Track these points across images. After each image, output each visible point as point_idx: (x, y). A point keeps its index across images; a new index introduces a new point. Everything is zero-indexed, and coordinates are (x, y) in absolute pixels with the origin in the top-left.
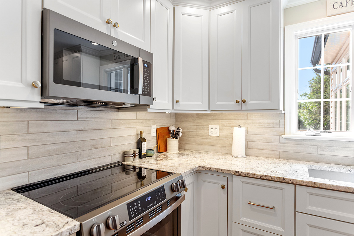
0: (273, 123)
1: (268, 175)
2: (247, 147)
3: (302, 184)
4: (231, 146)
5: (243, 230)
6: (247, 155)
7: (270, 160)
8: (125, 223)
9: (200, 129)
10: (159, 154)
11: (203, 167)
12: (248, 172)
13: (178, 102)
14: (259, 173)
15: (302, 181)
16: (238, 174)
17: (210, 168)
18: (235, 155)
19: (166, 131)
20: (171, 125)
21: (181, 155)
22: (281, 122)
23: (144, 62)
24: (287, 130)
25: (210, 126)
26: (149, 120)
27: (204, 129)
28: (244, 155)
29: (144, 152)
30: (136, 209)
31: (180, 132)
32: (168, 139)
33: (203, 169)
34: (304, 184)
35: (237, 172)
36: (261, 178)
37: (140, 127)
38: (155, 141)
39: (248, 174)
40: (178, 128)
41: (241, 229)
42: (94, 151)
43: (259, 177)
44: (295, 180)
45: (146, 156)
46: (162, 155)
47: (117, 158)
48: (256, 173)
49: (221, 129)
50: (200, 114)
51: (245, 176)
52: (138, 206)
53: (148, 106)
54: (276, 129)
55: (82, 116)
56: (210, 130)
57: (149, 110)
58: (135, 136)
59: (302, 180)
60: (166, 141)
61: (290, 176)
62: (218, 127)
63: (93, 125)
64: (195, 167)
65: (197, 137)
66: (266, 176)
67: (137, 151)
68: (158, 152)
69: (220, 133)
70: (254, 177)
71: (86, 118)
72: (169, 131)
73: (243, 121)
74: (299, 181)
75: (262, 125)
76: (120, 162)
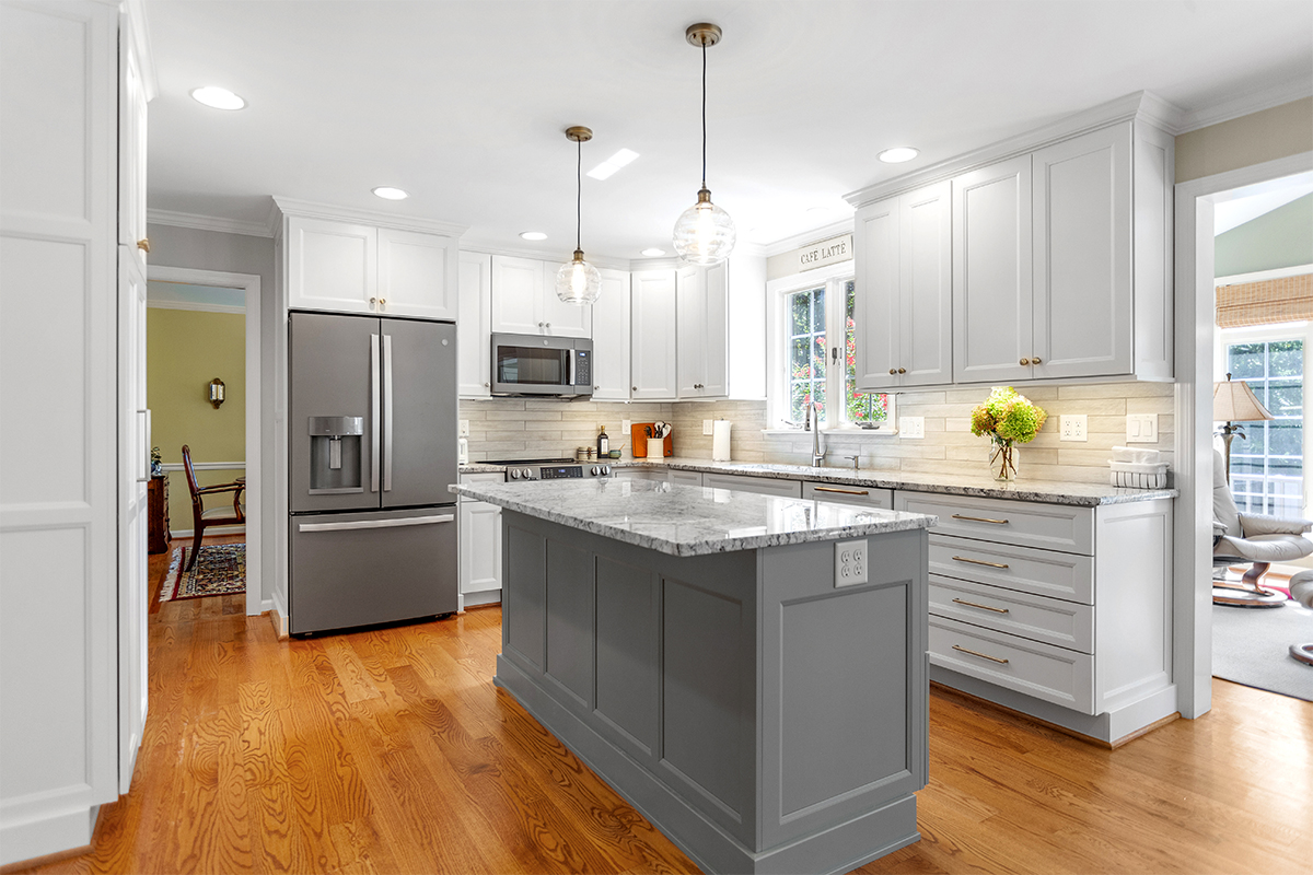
13: (635, 389)
19: (647, 428)
23: (577, 352)
25: (704, 422)
26: (618, 413)
27: (698, 426)
29: (604, 450)
32: (649, 439)
37: (602, 422)
38: (629, 440)
45: (609, 456)
47: (570, 454)
53: (590, 395)
56: (703, 427)
58: (595, 432)
60: (646, 442)
67: (595, 449)
68: (634, 456)
76: (571, 458)
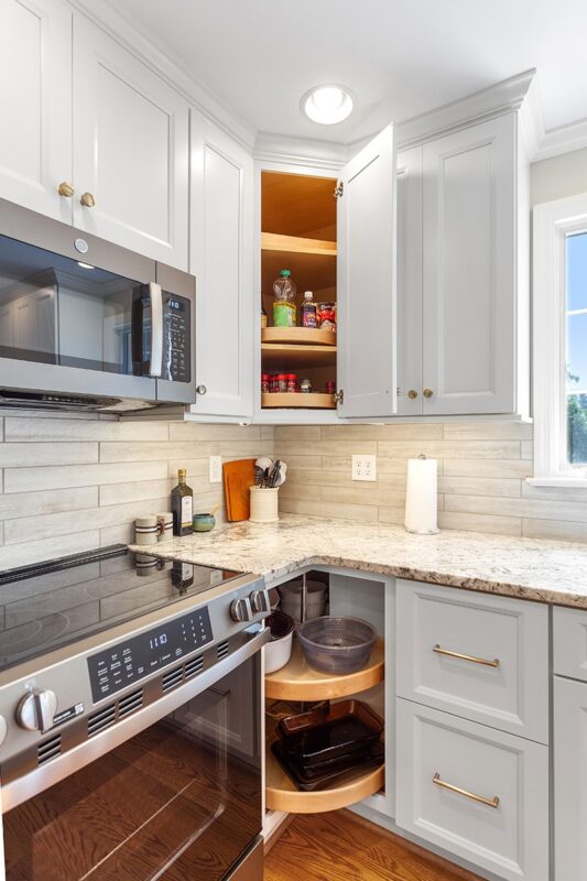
0: (505, 449)
1: (483, 578)
2: (442, 509)
3: (566, 602)
4: (402, 505)
5: (422, 719)
6: (440, 526)
7: (497, 541)
8: (79, 709)
9: (331, 465)
10: (229, 525)
11: (323, 558)
12: (432, 570)
14: (460, 574)
15: (568, 596)
16: (407, 575)
17: (341, 560)
18: (411, 527)
19: (250, 469)
20: (261, 456)
21: (282, 527)
22: (526, 446)
24: (539, 465)
25: (356, 458)
26: (204, 442)
27: (339, 464)
28: (434, 527)
29: (186, 519)
30: (116, 670)
31: (282, 472)
32: (253, 489)
33: (323, 563)
34: (573, 603)
35: (406, 570)
36: (464, 586)
37: (179, 461)
38: (220, 493)
39: (432, 575)
40: (278, 462)
41: (418, 716)
42: (50, 518)
43: (459, 584)
44: (550, 592)
45: (192, 530)
46: (236, 528)
47: (117, 535)
48: (451, 574)
49: (379, 465)
50: (331, 428)
51: (425, 581)
52: (122, 662)
53: (185, 406)
54: (513, 462)
55: (15, 433)
56: (355, 468)
57: (187, 417)
58: (164, 482)
59: (566, 591)
60: (248, 493)
61: (535, 583)
62: (372, 459)
63: (48, 453)
64: (302, 558)
65: (323, 484)
66: (476, 580)
67: (169, 518)
68: (228, 519)
69: (377, 474)
70: (448, 583)
71: (30, 437)
72: (258, 468)
73: (432, 445)
74: (560, 594)
75: (477, 452)
76: (122, 546)
